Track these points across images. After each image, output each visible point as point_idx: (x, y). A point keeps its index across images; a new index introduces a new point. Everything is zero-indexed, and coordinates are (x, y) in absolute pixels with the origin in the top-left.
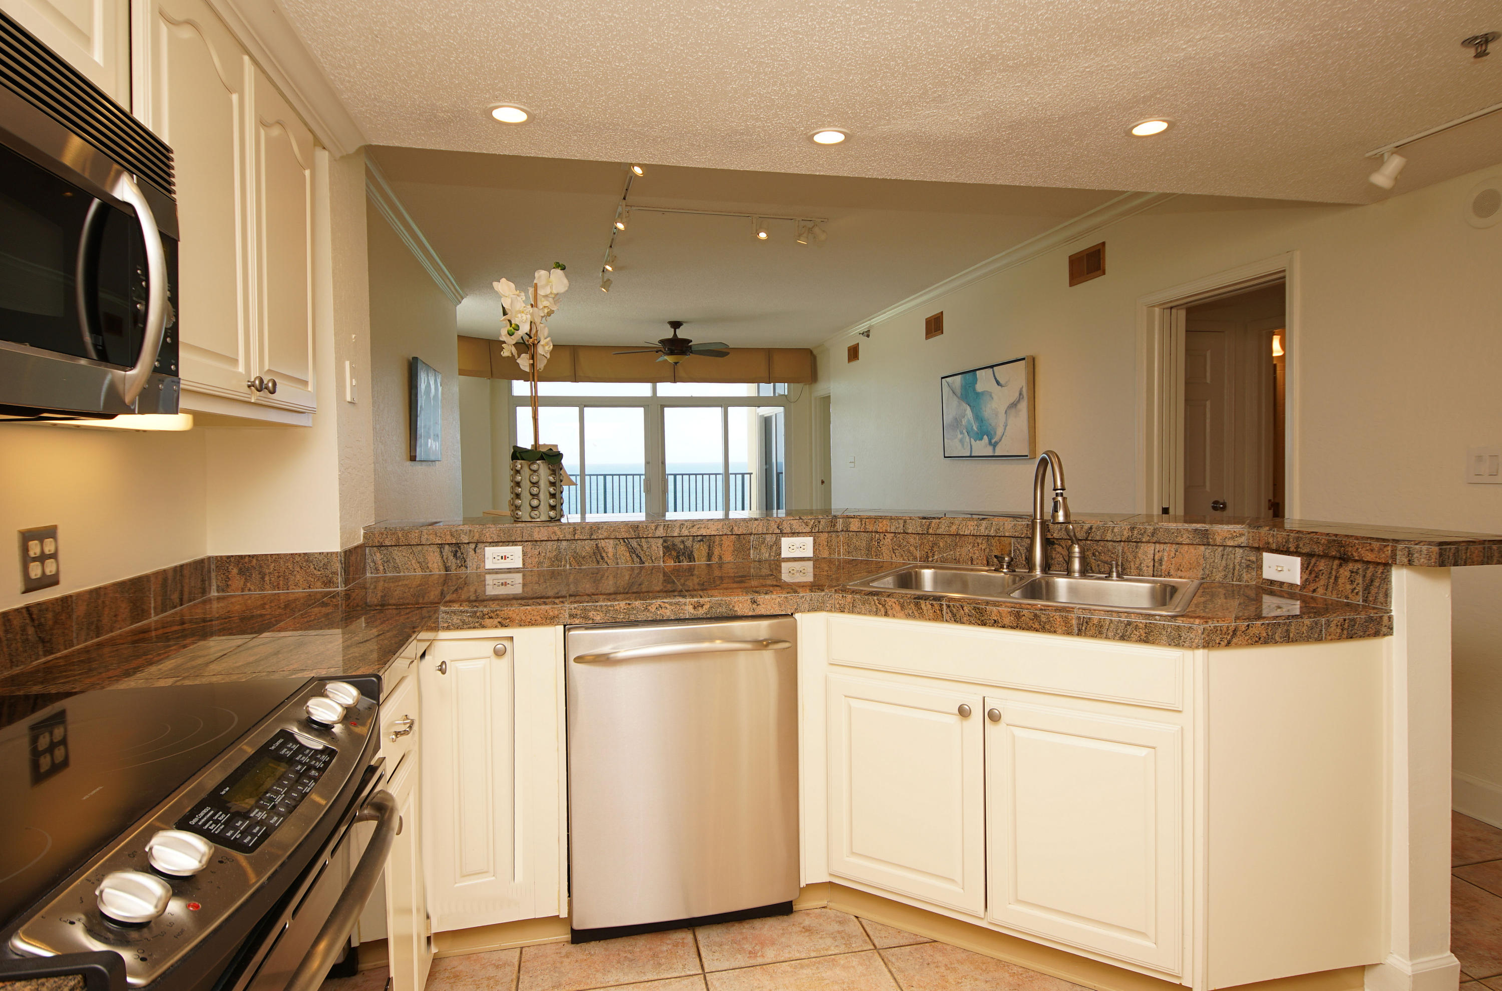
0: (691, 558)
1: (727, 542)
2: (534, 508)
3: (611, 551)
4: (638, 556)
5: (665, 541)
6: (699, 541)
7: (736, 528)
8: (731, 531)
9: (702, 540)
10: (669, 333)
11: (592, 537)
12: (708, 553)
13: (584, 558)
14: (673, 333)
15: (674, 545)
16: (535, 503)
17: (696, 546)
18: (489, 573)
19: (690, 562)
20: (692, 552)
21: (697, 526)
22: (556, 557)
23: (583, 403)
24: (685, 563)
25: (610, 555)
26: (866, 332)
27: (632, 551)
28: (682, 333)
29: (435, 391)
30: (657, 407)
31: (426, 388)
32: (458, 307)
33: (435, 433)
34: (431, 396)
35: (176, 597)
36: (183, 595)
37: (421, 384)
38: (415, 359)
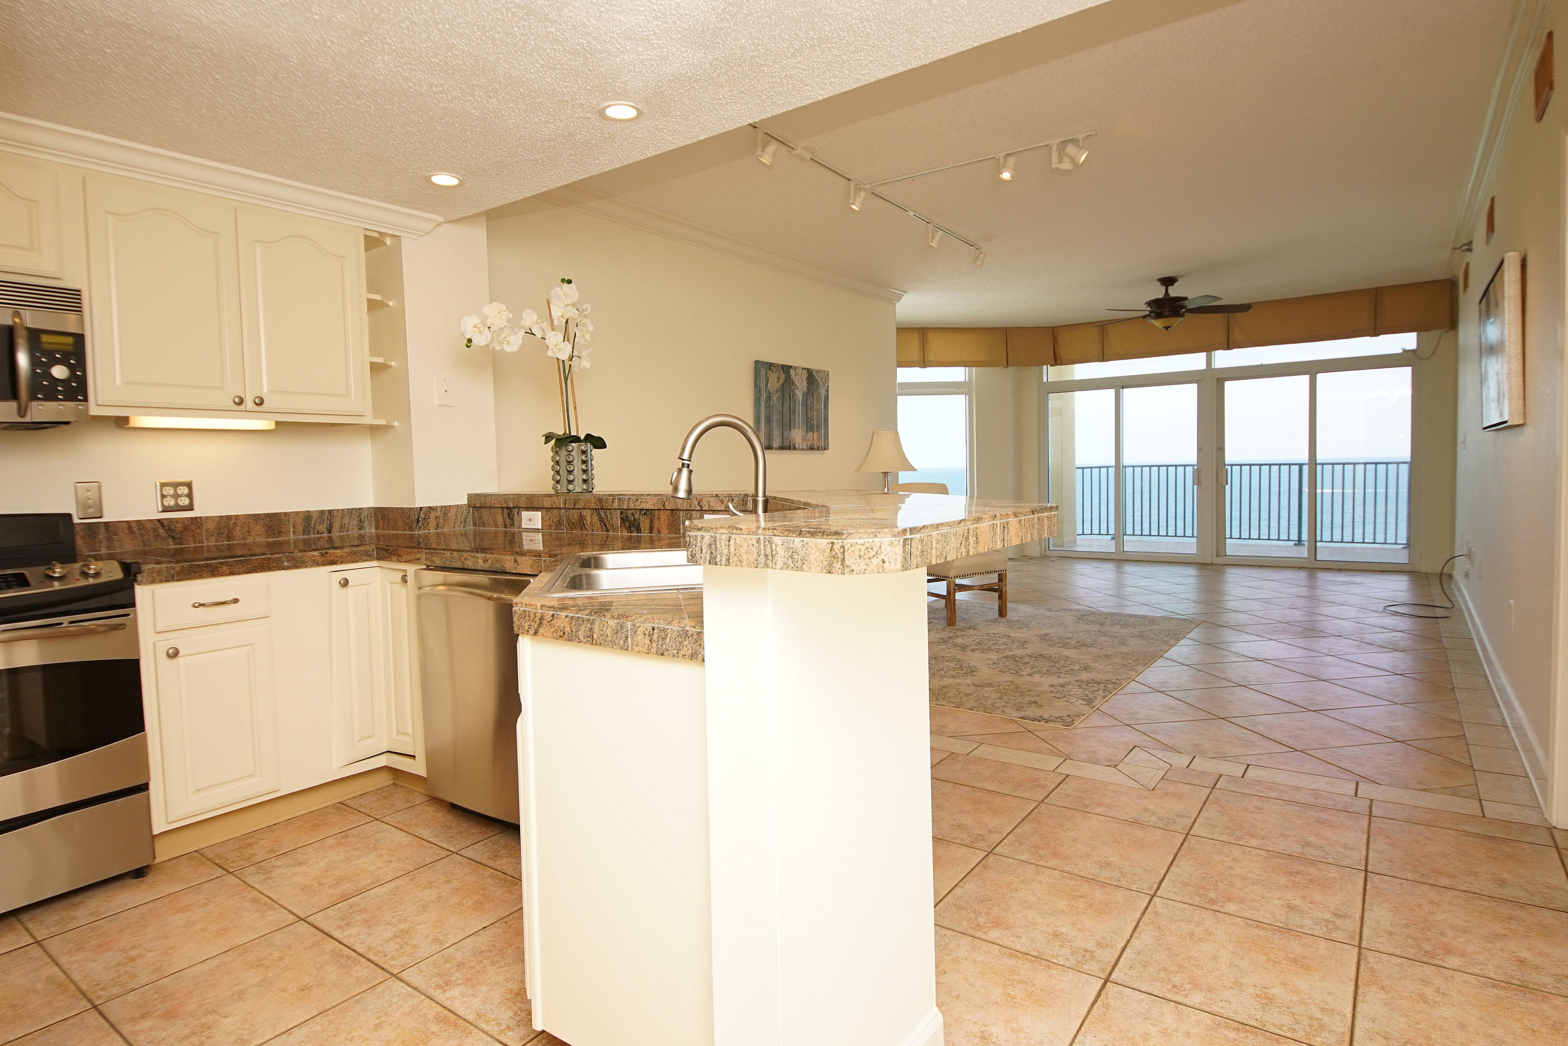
0: (639, 530)
1: (664, 516)
2: (570, 482)
3: (588, 518)
4: (605, 525)
5: (621, 513)
6: (644, 514)
7: (667, 503)
8: (664, 506)
9: (646, 514)
11: (576, 507)
12: (650, 526)
13: (573, 524)
14: (1164, 292)
15: (627, 517)
16: (571, 478)
17: (642, 518)
18: (524, 532)
19: (638, 533)
20: (639, 524)
21: (639, 501)
22: (559, 521)
23: (1120, 384)
24: (635, 534)
25: (589, 522)
26: (1466, 245)
27: (601, 520)
29: (808, 387)
30: (1215, 381)
31: (783, 385)
32: (898, 305)
33: (809, 424)
34: (797, 392)
35: (322, 528)
36: (332, 527)
37: (767, 382)
38: (757, 362)
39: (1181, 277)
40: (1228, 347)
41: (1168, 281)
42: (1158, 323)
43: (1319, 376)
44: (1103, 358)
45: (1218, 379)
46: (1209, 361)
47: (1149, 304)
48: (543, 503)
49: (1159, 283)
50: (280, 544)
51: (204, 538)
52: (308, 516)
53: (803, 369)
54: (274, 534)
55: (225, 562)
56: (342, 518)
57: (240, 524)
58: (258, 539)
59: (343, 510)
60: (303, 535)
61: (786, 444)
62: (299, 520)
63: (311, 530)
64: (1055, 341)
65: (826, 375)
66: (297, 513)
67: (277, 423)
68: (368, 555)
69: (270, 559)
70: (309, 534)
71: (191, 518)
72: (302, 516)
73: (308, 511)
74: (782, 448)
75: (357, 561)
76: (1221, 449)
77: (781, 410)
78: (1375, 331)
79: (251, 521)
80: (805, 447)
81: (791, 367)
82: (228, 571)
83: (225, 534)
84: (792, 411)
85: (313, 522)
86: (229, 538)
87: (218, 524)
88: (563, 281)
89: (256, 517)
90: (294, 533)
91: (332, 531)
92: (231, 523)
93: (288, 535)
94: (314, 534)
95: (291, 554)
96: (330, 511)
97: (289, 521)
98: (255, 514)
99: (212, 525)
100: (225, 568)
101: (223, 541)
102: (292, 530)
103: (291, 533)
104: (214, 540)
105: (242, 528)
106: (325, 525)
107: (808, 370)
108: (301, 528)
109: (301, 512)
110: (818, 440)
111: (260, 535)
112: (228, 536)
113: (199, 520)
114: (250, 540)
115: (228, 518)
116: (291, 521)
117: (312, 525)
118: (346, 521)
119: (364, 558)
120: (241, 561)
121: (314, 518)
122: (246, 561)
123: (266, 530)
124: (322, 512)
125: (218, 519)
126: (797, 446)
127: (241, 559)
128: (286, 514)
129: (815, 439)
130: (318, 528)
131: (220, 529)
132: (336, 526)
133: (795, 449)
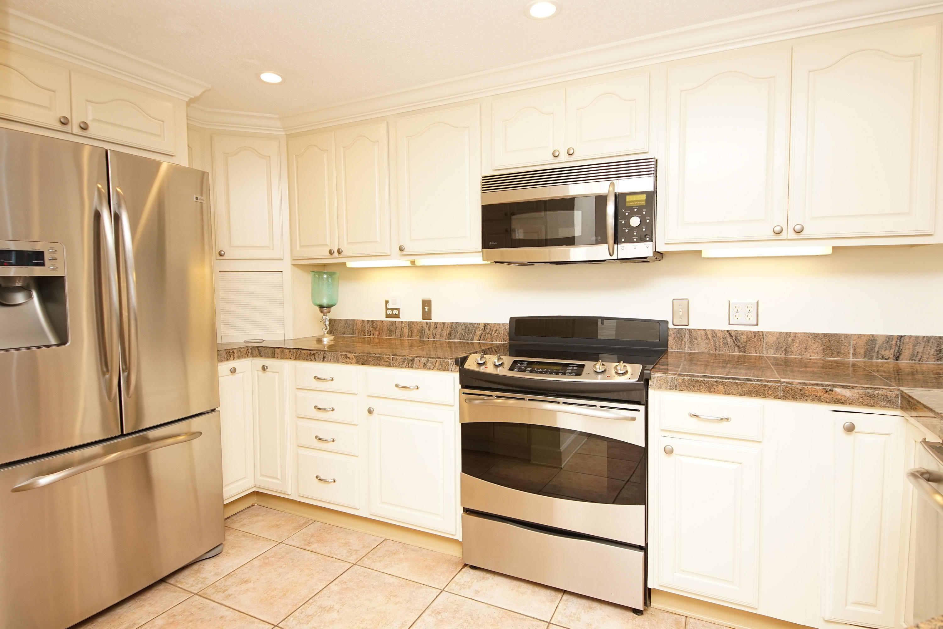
35: (889, 353)
36: (900, 354)
50: (839, 365)
51: (764, 349)
52: (872, 340)
54: (833, 353)
55: (720, 382)
56: (914, 346)
57: (798, 342)
58: (815, 357)
59: (917, 337)
60: (864, 358)
62: (861, 343)
63: (875, 354)
66: (860, 336)
67: (834, 248)
68: (889, 402)
69: (765, 386)
70: (872, 358)
71: (754, 332)
72: (865, 340)
73: (873, 335)
75: (872, 406)
79: (809, 339)
82: (724, 390)
83: (784, 348)
85: (877, 347)
86: (786, 352)
87: (777, 339)
89: (815, 336)
90: (854, 355)
91: (901, 357)
92: (790, 339)
93: (846, 355)
94: (877, 358)
95: (789, 385)
96: (900, 338)
97: (850, 343)
98: (814, 334)
99: (771, 340)
100: (721, 387)
101: (781, 355)
102: (851, 351)
103: (851, 355)
104: (773, 352)
105: (800, 344)
106: (892, 351)
108: (862, 351)
109: (864, 335)
111: (817, 353)
112: (785, 350)
113: (761, 334)
114: (806, 356)
115: (788, 334)
116: (852, 343)
117: (876, 349)
118: (920, 349)
119: (883, 404)
120: (737, 383)
121: (879, 342)
122: (741, 384)
123: (824, 349)
124: (890, 338)
125: (778, 334)
127: (737, 381)
128: (846, 336)
130: (883, 353)
131: (779, 343)
132: (906, 353)
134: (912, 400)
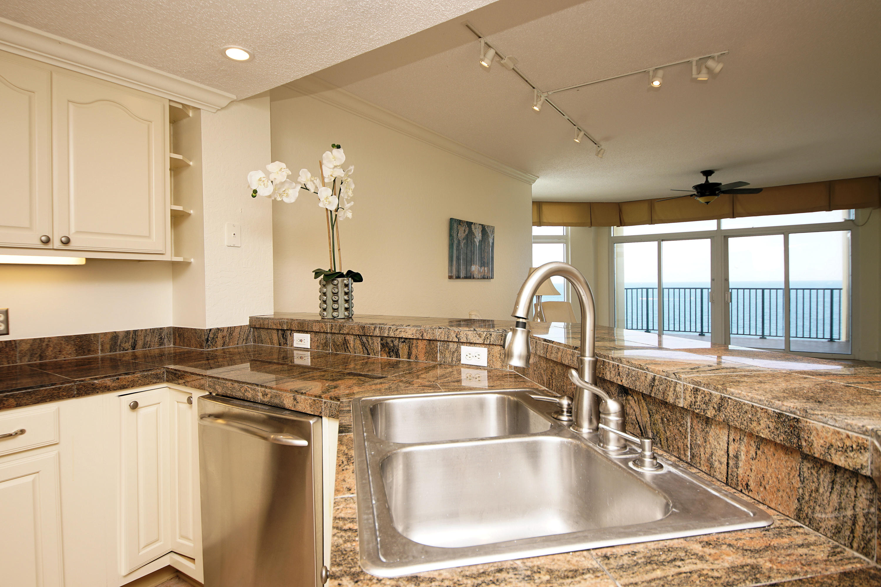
0: (397, 355)
1: (422, 345)
2: (335, 310)
3: (352, 342)
4: (366, 349)
5: (382, 340)
6: (403, 342)
7: (425, 334)
8: (422, 336)
9: (404, 342)
10: (702, 180)
11: (341, 332)
12: (409, 353)
13: (338, 346)
14: (705, 180)
15: (387, 343)
16: (336, 306)
17: (401, 345)
18: (296, 350)
19: (397, 357)
20: (398, 350)
21: (399, 330)
22: (325, 343)
23: (661, 238)
24: (394, 359)
25: (352, 346)
27: (363, 344)
28: (712, 179)
29: (482, 237)
30: (723, 237)
31: (467, 235)
32: (533, 185)
33: (482, 262)
34: (475, 240)
35: (128, 345)
36: (136, 345)
37: (458, 233)
38: (451, 219)
39: (716, 170)
40: (733, 217)
41: (708, 173)
42: (702, 200)
43: (790, 235)
44: (652, 222)
45: (725, 236)
46: (719, 225)
47: (696, 187)
48: (312, 328)
49: (702, 175)
50: (89, 362)
51: (18, 358)
52: (115, 336)
53: (480, 224)
54: (84, 352)
56: (145, 337)
57: (52, 345)
58: (69, 358)
59: (146, 330)
60: (110, 352)
61: (469, 275)
62: (107, 340)
63: (118, 348)
64: (620, 211)
65: (493, 228)
66: (105, 334)
67: (87, 259)
68: (158, 378)
70: (116, 351)
71: (6, 342)
72: (110, 336)
73: (115, 332)
74: (466, 278)
75: (148, 384)
76: (727, 280)
77: (465, 252)
78: (829, 208)
79: (63, 342)
80: (480, 277)
81: (472, 223)
82: (15, 403)
83: (38, 355)
84: (473, 253)
85: (119, 341)
86: (41, 357)
87: (31, 345)
88: (333, 146)
89: (68, 339)
90: (102, 350)
91: (136, 347)
92: (44, 344)
93: (96, 351)
94: (120, 351)
96: (135, 332)
97: (98, 341)
98: (67, 336)
99: (25, 347)
100: (12, 401)
101: (35, 361)
102: (100, 348)
103: (100, 351)
104: (27, 360)
105: (54, 348)
106: (130, 343)
107: (482, 225)
108: (108, 346)
109: (109, 333)
110: (488, 272)
111: (70, 353)
112: (40, 356)
113: (13, 343)
114: (61, 358)
115: (42, 340)
116: (100, 341)
117: (119, 343)
118: (148, 339)
119: (155, 381)
120: (30, 392)
121: (121, 337)
122: (34, 392)
123: (76, 350)
124: (128, 332)
125: (32, 341)
126: (475, 276)
127: (30, 390)
128: (95, 335)
129: (486, 271)
130: (123, 345)
131: (33, 350)
132: (140, 343)
133: (474, 278)
134: (178, 372)
